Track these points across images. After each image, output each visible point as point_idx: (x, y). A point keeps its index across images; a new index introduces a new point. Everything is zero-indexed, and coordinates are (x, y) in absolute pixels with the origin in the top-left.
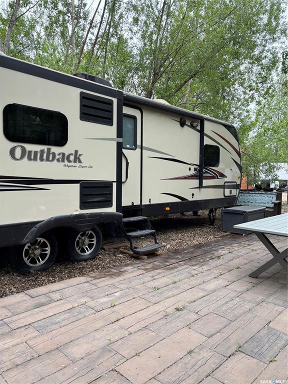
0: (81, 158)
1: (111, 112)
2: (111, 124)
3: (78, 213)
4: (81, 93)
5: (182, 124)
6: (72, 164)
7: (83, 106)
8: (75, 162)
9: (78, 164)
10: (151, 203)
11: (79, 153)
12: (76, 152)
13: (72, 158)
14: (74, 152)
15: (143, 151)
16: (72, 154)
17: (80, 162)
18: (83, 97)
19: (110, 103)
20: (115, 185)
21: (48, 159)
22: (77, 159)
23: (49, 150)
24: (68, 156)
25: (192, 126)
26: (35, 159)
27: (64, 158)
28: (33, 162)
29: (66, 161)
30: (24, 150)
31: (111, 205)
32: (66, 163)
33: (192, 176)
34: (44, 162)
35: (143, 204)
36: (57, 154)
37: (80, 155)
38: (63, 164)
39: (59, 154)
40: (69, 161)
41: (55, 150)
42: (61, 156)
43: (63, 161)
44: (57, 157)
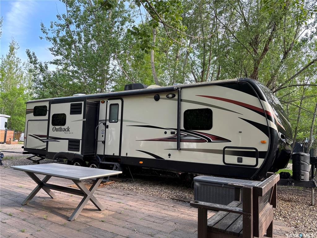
1: (81, 108)
2: (81, 113)
3: (67, 152)
4: (71, 104)
5: (157, 99)
7: (71, 109)
8: (68, 131)
9: (68, 132)
11: (69, 128)
12: (68, 127)
13: (67, 130)
15: (123, 122)
17: (69, 131)
19: (81, 104)
21: (60, 131)
22: (68, 130)
23: (61, 127)
24: (66, 129)
26: (57, 131)
27: (65, 130)
28: (57, 132)
31: (79, 151)
32: (65, 131)
33: (168, 139)
34: (59, 132)
35: (121, 155)
41: (63, 127)
43: (64, 131)
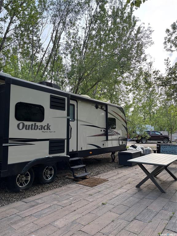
0: (50, 127)
1: (64, 104)
2: (64, 110)
3: (48, 156)
4: (51, 95)
5: (97, 107)
6: (46, 131)
7: (51, 102)
10: (82, 150)
11: (49, 125)
14: (47, 125)
15: (78, 122)
16: (46, 126)
18: (52, 97)
19: (64, 100)
20: (66, 140)
22: (48, 128)
23: (35, 124)
24: (44, 127)
25: (101, 108)
26: (29, 129)
27: (42, 128)
29: (43, 129)
30: (23, 124)
31: (64, 152)
32: (43, 130)
33: (102, 134)
35: (78, 150)
36: (39, 126)
37: (50, 126)
38: (42, 131)
39: (40, 126)
40: (45, 129)
41: (38, 124)
42: (41, 126)
44: (39, 127)
